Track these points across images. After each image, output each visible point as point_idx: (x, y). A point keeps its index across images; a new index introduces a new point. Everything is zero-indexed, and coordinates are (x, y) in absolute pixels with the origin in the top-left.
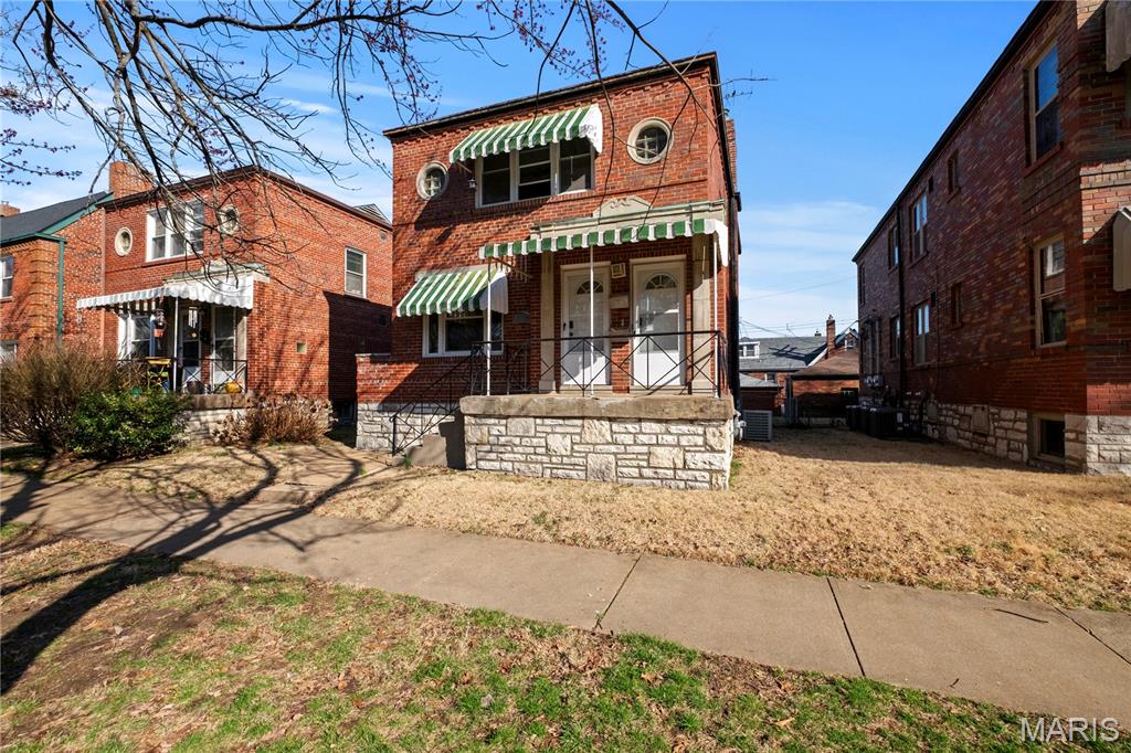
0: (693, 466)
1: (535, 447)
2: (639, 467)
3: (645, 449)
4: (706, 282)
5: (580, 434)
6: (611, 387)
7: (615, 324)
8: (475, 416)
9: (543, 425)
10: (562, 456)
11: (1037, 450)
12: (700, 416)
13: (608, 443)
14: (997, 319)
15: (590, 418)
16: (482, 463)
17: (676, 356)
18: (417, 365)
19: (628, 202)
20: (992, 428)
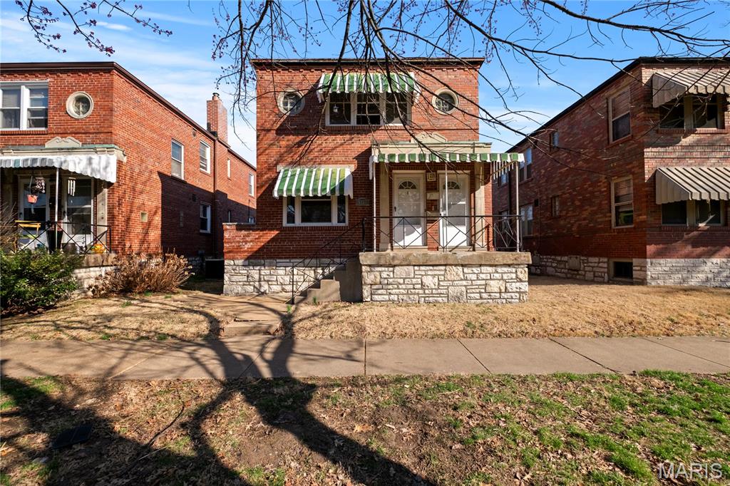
0: (510, 290)
1: (414, 285)
2: (480, 293)
3: (483, 282)
4: (482, 188)
5: (444, 275)
6: (427, 247)
7: (428, 208)
8: (370, 266)
9: (419, 270)
10: (432, 289)
11: (612, 276)
12: (515, 262)
13: (462, 280)
14: (585, 214)
15: (451, 265)
16: (376, 297)
17: (464, 229)
18: (277, 232)
19: (433, 136)
20: (582, 266)
